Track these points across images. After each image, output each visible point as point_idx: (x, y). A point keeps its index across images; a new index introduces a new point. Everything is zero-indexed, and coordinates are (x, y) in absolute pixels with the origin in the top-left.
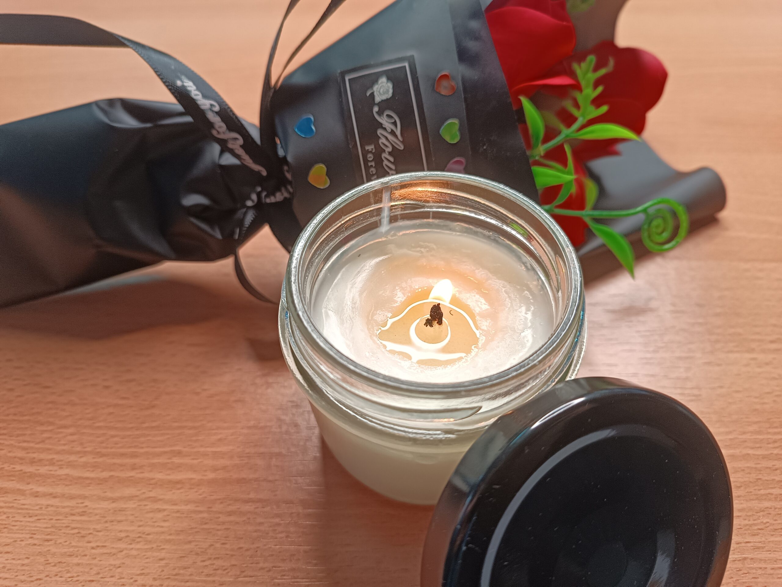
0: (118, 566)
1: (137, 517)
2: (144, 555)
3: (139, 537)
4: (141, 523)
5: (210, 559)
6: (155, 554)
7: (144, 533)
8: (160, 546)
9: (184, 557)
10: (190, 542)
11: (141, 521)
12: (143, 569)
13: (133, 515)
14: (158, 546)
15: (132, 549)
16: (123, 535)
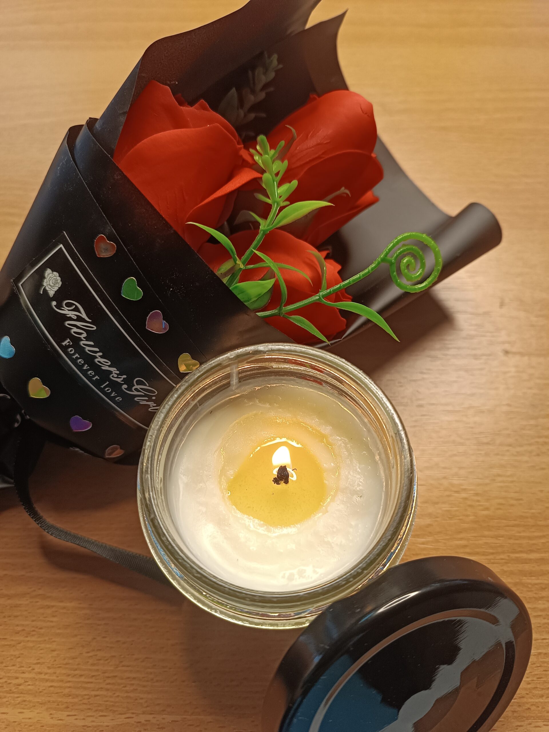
0: (18, 656)
1: (29, 613)
2: (39, 647)
3: (34, 631)
4: (34, 618)
5: (93, 650)
6: (48, 646)
7: (37, 627)
8: (51, 639)
9: (71, 648)
10: (76, 636)
11: (34, 616)
12: (38, 659)
13: (26, 611)
14: (49, 639)
15: (28, 641)
16: (19, 628)
